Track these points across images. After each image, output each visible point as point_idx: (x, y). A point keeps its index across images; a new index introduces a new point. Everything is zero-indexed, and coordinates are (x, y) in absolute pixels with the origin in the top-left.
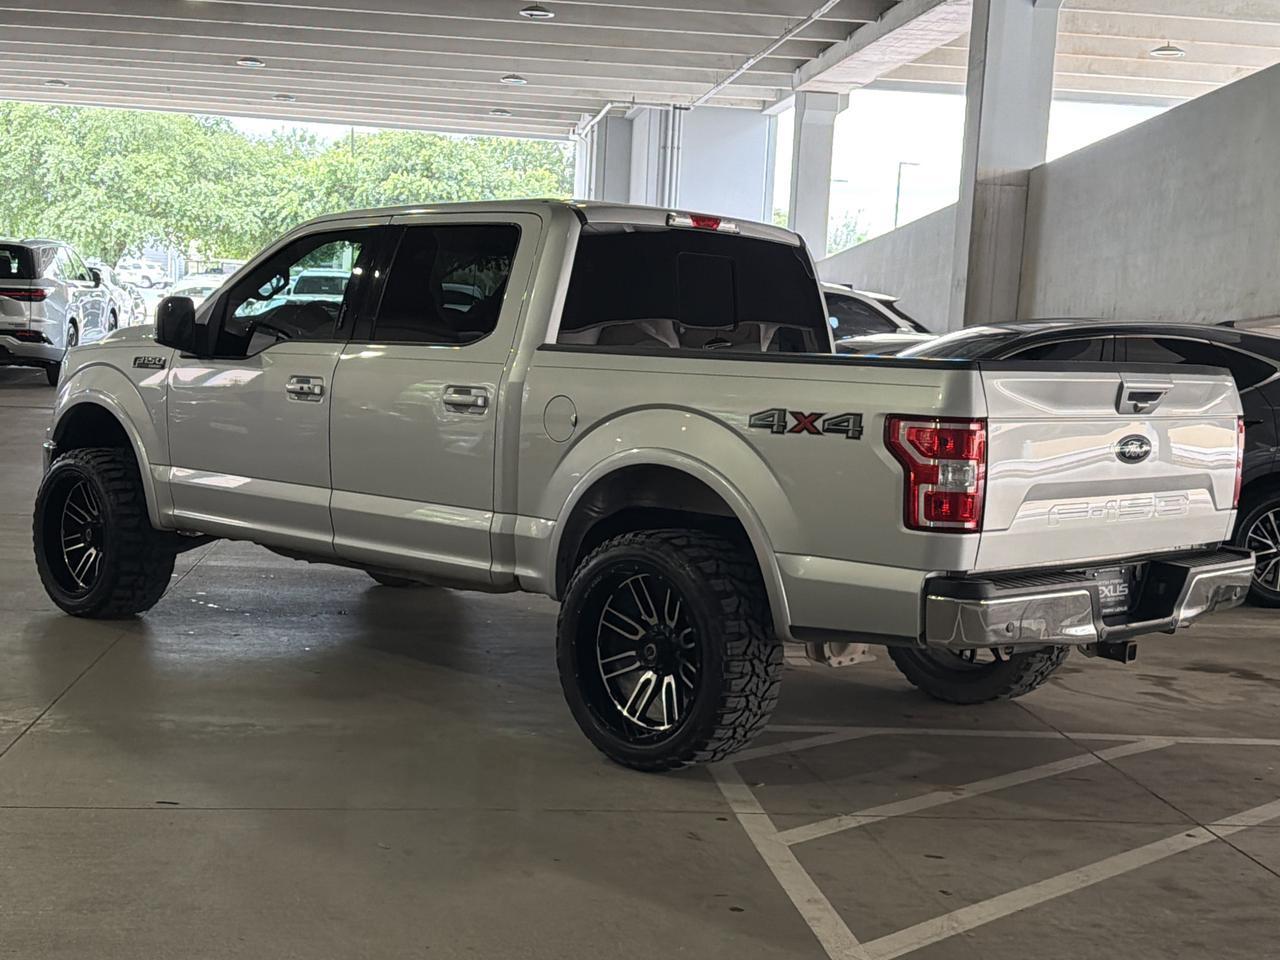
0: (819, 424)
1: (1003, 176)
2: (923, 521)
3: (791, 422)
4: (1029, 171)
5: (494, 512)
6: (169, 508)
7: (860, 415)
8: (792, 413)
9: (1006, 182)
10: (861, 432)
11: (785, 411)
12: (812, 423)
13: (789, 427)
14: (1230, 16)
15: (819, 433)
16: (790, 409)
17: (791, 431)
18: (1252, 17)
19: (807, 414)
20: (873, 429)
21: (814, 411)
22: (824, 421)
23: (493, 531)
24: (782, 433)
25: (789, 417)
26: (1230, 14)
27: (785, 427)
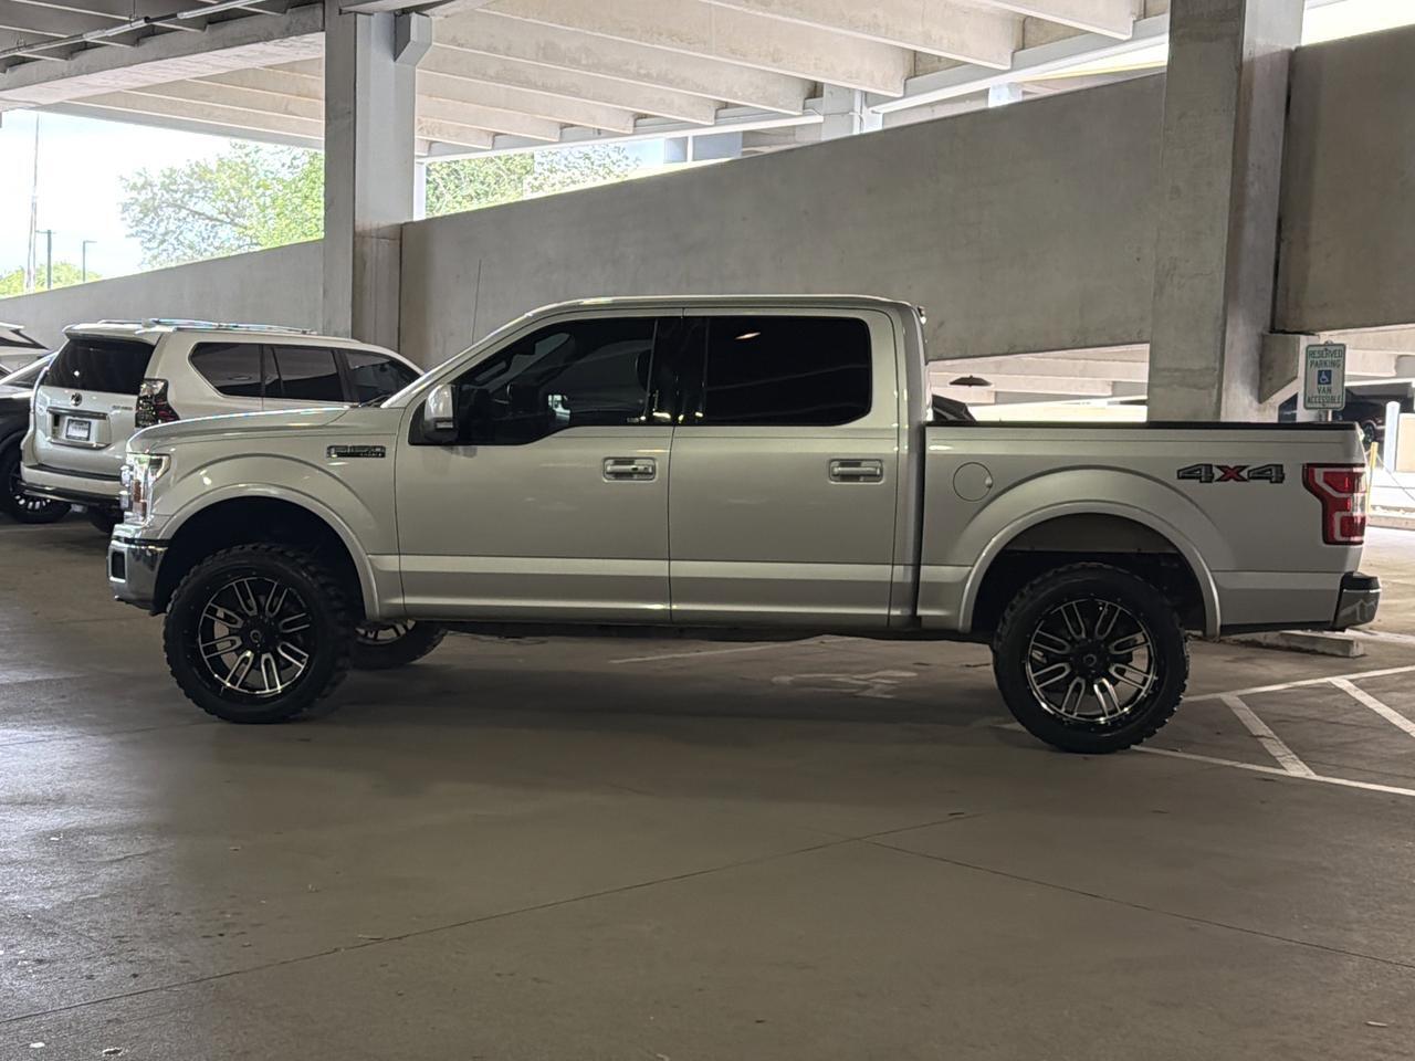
0: (1244, 474)
1: (379, 229)
2: (1338, 537)
3: (1218, 473)
4: (402, 225)
5: (893, 564)
6: (397, 596)
7: (1281, 466)
8: (1219, 467)
9: (380, 234)
10: (1283, 478)
11: (1211, 466)
12: (1238, 473)
13: (1216, 477)
14: (492, 79)
15: (1244, 480)
16: (1214, 463)
17: (1218, 480)
18: (509, 82)
19: (1232, 466)
20: (1294, 476)
21: (1238, 464)
22: (1249, 471)
23: (894, 580)
24: (1210, 482)
25: (1215, 470)
26: (492, 77)
27: (1213, 477)
